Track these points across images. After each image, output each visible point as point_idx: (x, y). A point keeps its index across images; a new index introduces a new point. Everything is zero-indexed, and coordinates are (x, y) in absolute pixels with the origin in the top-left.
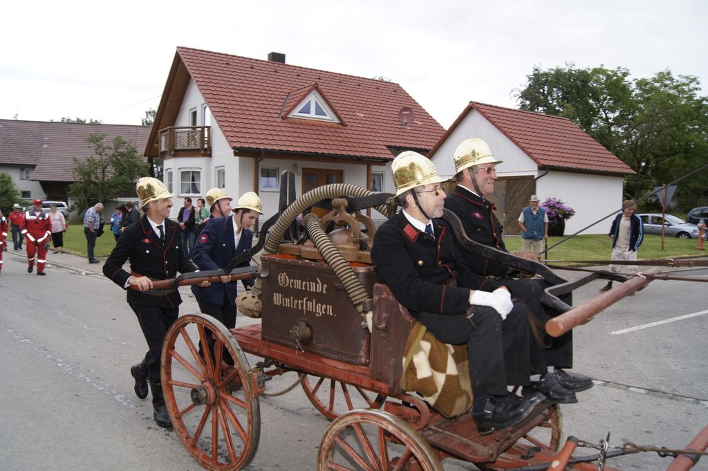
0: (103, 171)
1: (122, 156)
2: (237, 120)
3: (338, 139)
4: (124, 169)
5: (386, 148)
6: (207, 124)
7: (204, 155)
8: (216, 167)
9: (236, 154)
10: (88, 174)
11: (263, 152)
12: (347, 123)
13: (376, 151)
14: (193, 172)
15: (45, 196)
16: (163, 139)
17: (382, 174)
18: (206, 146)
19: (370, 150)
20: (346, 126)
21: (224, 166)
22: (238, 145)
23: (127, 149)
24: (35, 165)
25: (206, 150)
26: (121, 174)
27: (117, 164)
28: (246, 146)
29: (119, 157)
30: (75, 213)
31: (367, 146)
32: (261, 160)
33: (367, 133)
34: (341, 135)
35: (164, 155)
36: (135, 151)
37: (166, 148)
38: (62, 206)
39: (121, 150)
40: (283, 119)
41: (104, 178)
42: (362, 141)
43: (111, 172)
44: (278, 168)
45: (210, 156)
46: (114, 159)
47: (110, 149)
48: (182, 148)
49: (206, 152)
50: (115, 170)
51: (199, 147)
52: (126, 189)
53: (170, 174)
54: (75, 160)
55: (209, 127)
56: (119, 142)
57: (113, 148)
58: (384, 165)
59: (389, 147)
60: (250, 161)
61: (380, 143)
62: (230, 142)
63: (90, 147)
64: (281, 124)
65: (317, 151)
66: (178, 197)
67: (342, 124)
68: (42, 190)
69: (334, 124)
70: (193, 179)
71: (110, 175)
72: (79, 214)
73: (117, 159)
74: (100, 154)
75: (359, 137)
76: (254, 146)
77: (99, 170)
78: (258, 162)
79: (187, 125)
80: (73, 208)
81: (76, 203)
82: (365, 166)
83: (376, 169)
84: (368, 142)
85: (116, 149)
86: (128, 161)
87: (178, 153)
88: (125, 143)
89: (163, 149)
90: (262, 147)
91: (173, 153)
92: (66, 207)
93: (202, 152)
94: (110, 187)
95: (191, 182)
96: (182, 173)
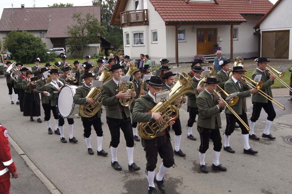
0: (83, 32)
1: (90, 23)
2: (165, 6)
3: (216, 12)
4: (92, 30)
5: (241, 15)
6: (145, 8)
7: (145, 25)
8: (151, 30)
9: (166, 25)
10: (75, 34)
11: (180, 23)
12: (219, 3)
13: (236, 17)
14: (139, 33)
15: (52, 45)
16: (123, 17)
17: (237, 29)
18: (146, 19)
19: (233, 17)
20: (219, 4)
21: (157, 30)
22: (168, 20)
23: (93, 20)
24: (47, 30)
25: (146, 21)
26: (91, 33)
27: (88, 28)
28: (172, 20)
29: (90, 24)
30: (70, 53)
31: (230, 15)
32: (180, 26)
33: (229, 8)
34: (217, 10)
35: (123, 25)
36: (97, 21)
37: (125, 21)
38: (62, 50)
39: (91, 20)
40: (187, 3)
41: (83, 35)
42: (228, 12)
43: (86, 32)
44: (185, 30)
45: (148, 25)
46: (87, 25)
47: (85, 20)
48: (134, 21)
49: (146, 23)
50: (88, 31)
51: (142, 21)
52: (94, 40)
53: (128, 35)
54: (69, 27)
55: (147, 10)
56: (88, 17)
57: (86, 19)
58: (240, 25)
59: (242, 14)
60: (173, 28)
61: (237, 12)
62: (163, 19)
63: (74, 20)
64: (186, 7)
65: (207, 20)
66: (133, 46)
67: (216, 3)
68: (51, 42)
69: (212, 4)
70: (140, 37)
71: (86, 34)
72: (71, 54)
73: (88, 25)
74: (80, 23)
75: (226, 10)
76: (175, 20)
77: (80, 32)
78: (177, 28)
79: (133, 10)
80: (68, 51)
81: (70, 49)
82: (230, 26)
83: (235, 26)
84: (231, 12)
85: (88, 20)
86: (95, 26)
87: (131, 24)
88: (92, 16)
89: (123, 22)
90: (179, 20)
91: (129, 24)
92: (64, 51)
93: (144, 23)
94: (87, 39)
95: (139, 39)
96: (134, 34)
